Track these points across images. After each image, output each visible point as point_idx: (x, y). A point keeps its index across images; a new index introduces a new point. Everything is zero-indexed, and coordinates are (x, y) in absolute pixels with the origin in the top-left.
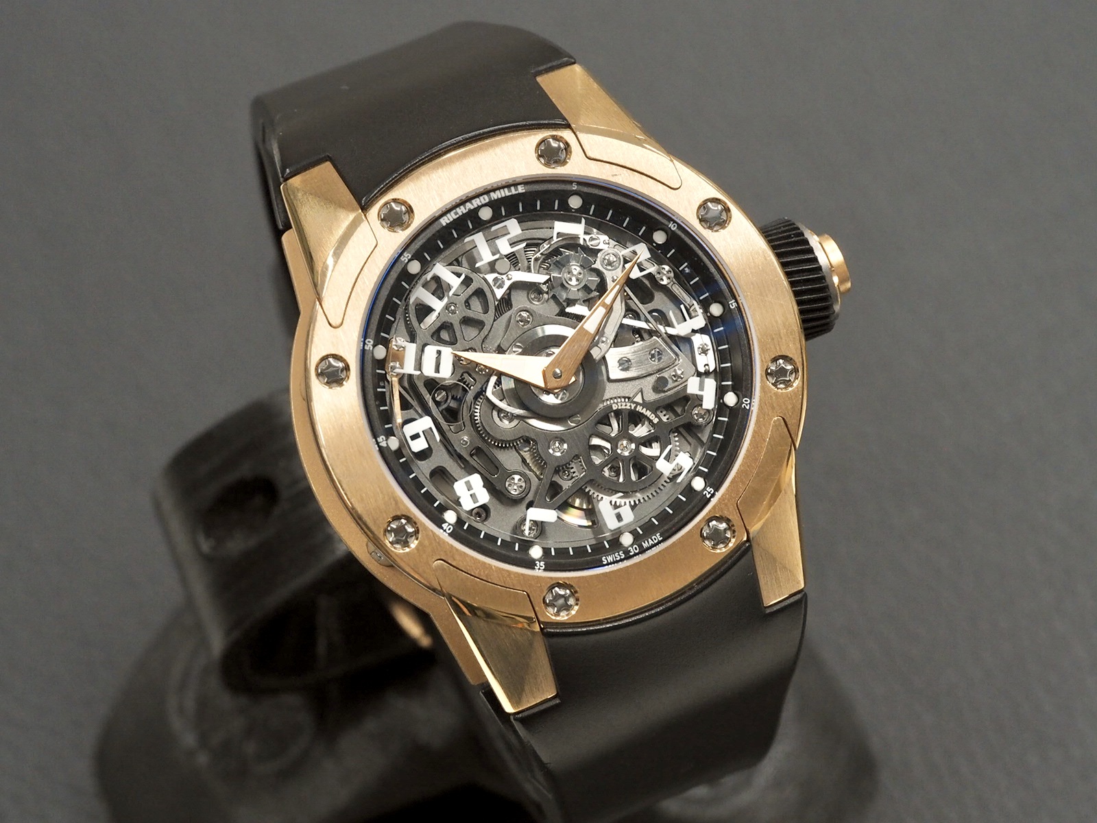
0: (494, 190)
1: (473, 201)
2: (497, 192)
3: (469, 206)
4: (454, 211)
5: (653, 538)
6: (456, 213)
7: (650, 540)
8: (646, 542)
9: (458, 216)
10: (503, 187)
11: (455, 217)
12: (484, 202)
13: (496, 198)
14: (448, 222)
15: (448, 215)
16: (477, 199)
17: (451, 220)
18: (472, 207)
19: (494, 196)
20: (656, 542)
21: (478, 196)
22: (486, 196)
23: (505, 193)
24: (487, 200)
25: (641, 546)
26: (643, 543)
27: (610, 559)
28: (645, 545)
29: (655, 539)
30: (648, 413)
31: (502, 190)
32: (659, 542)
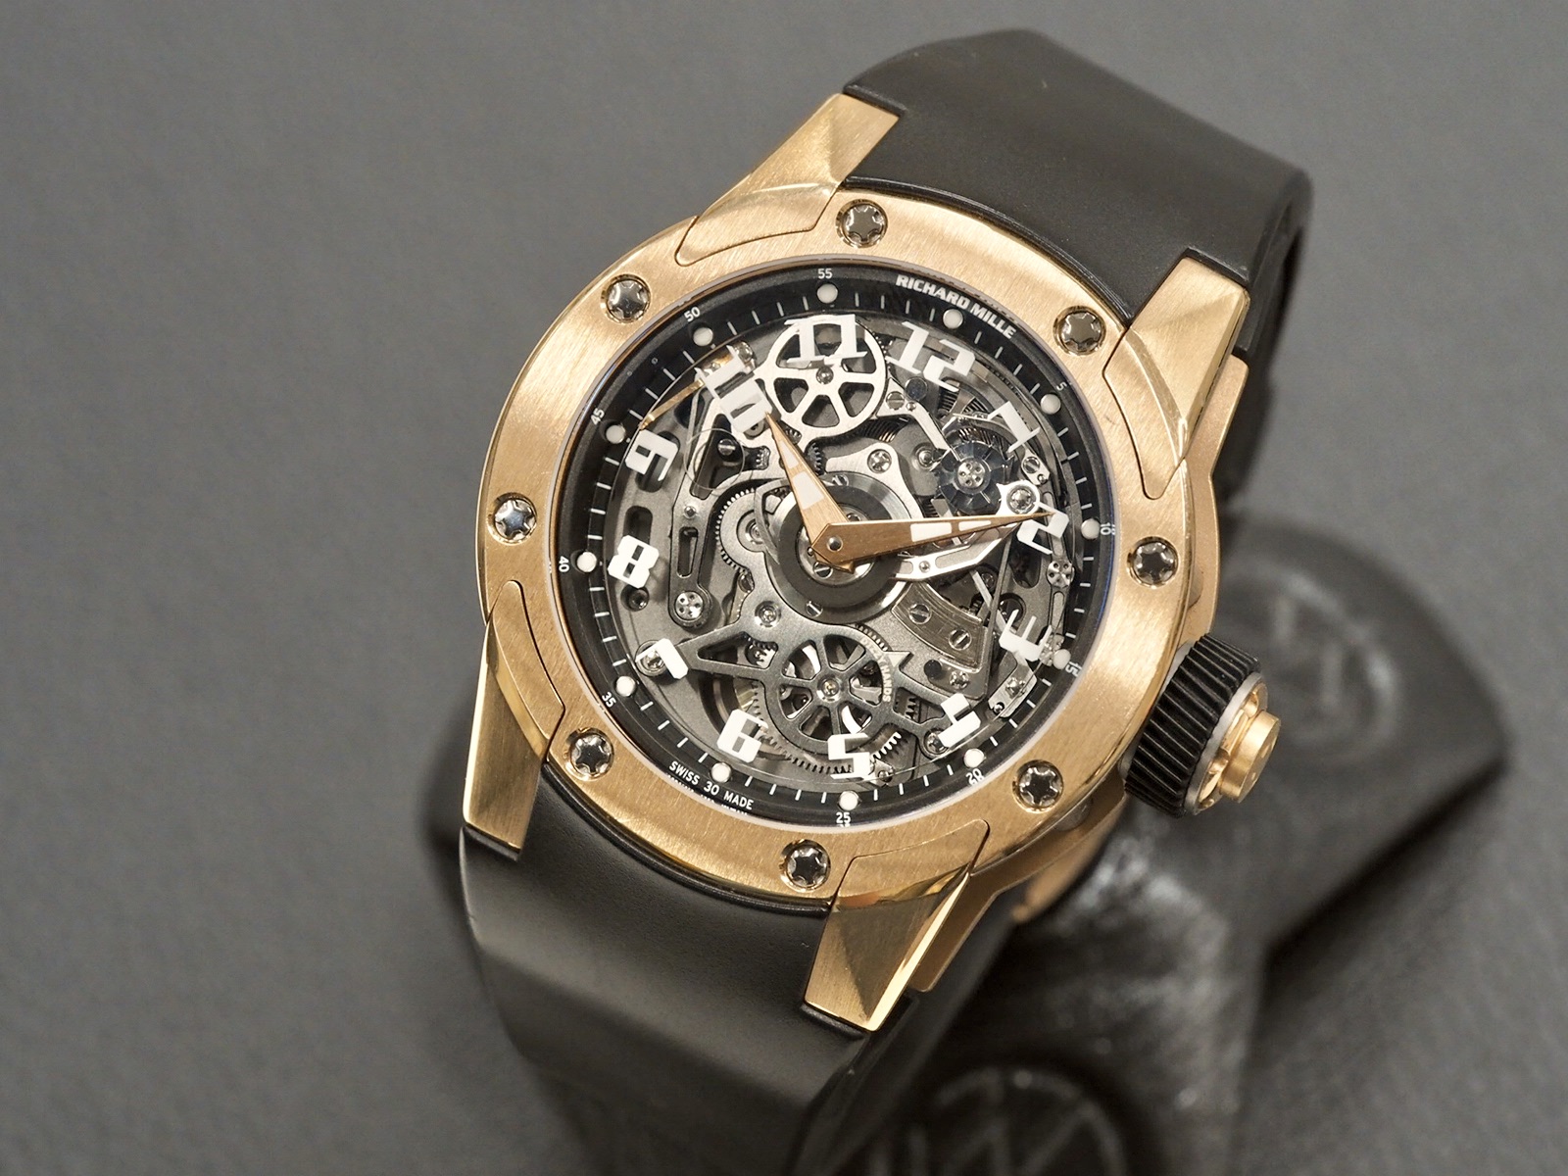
0: (983, 305)
1: (951, 294)
2: (984, 310)
3: (942, 293)
4: (923, 282)
5: (743, 798)
6: (921, 286)
7: (737, 797)
8: (732, 794)
9: (920, 290)
10: (994, 311)
11: (916, 288)
12: (959, 304)
13: (975, 314)
14: (904, 285)
15: (912, 280)
16: (957, 296)
17: (910, 287)
18: (943, 297)
19: (977, 310)
20: (742, 805)
21: (962, 293)
22: (968, 302)
23: (989, 319)
24: (965, 307)
25: (722, 792)
26: (727, 793)
27: (681, 770)
28: (728, 797)
29: (743, 802)
30: (887, 683)
31: (989, 313)
32: (743, 810)
